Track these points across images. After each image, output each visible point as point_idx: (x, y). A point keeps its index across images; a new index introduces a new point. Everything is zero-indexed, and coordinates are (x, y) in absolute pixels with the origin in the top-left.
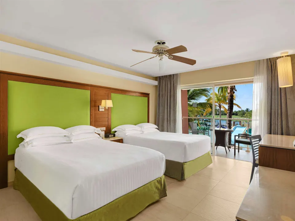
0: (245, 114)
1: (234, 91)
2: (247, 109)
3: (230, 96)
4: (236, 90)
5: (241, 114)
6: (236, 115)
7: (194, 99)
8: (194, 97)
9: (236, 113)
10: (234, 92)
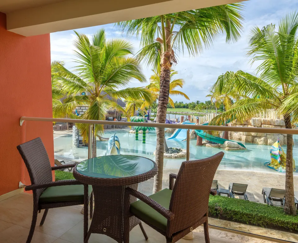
0: (196, 107)
1: (172, 62)
2: (198, 102)
3: (164, 71)
4: (175, 62)
5: (192, 107)
6: (187, 108)
7: (118, 82)
8: (117, 79)
9: (187, 106)
10: (171, 64)
